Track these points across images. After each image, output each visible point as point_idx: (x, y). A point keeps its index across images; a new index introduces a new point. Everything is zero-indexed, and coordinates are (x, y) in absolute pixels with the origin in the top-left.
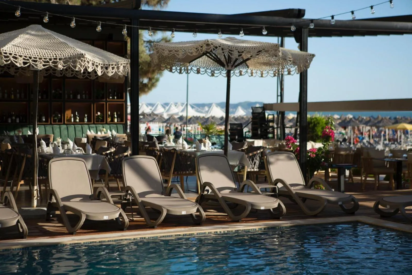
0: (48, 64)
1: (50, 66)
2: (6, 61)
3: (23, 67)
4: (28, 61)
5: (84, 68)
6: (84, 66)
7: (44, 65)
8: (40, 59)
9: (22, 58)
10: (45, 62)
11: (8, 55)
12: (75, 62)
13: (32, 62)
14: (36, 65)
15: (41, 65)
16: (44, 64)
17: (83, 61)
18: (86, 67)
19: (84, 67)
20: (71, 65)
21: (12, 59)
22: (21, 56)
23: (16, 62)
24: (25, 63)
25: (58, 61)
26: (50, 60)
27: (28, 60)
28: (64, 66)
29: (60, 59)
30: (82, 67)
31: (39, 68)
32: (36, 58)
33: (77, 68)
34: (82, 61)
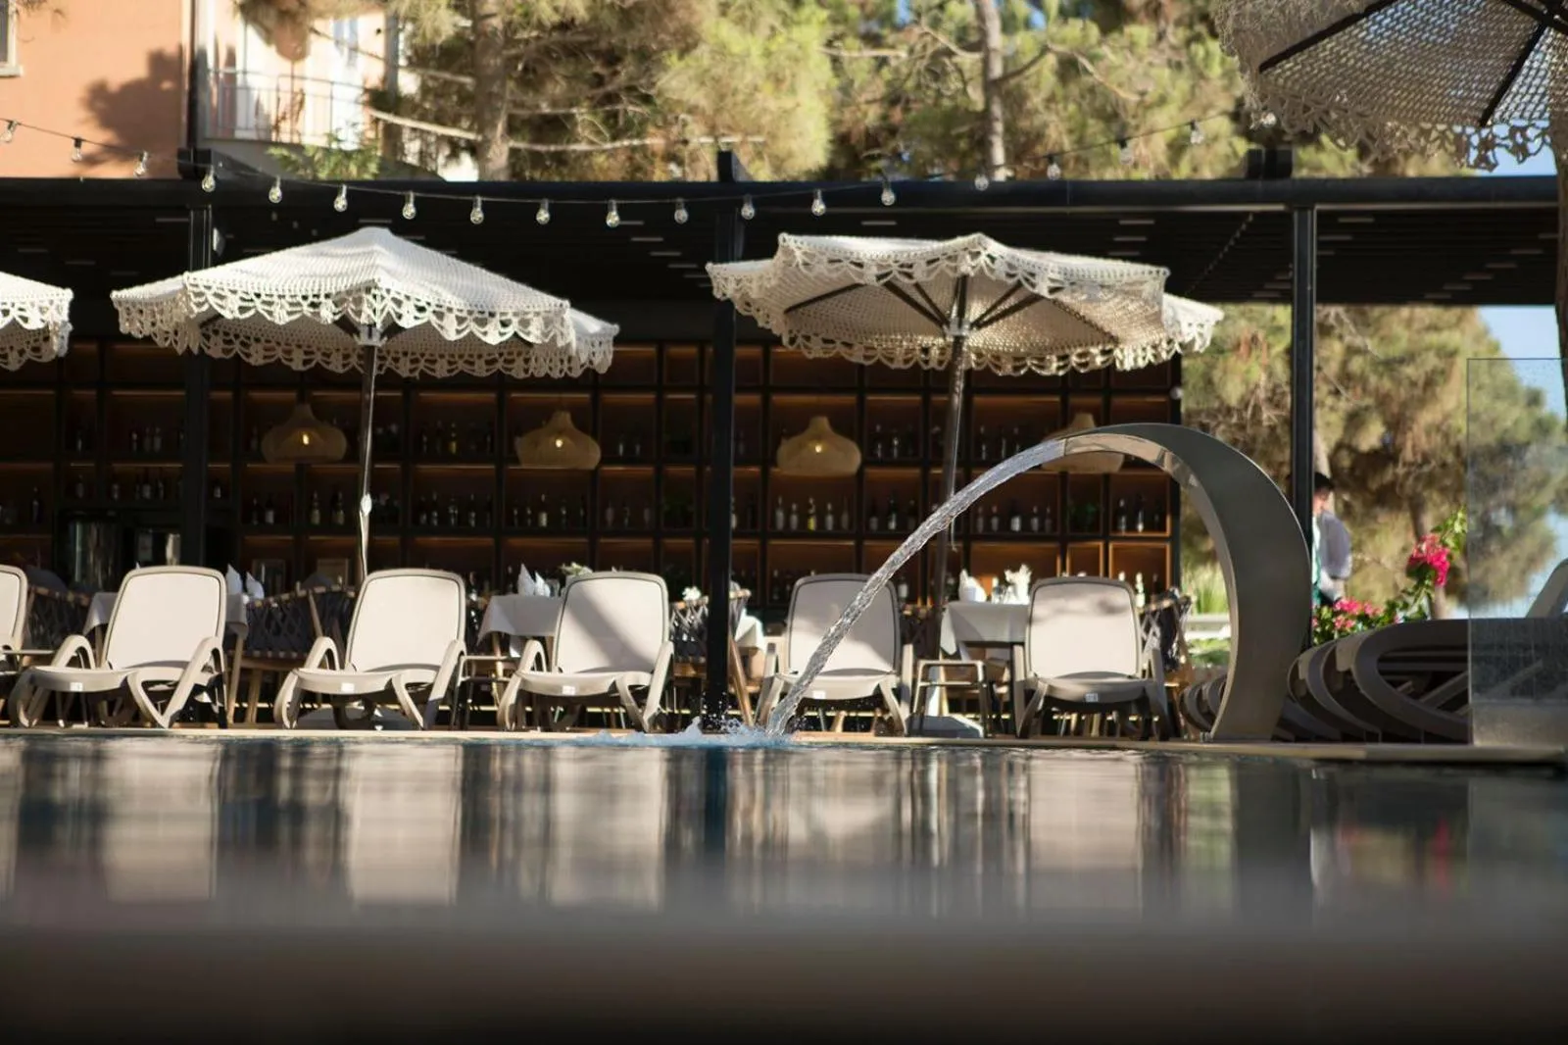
0: (298, 309)
1: (304, 316)
2: (199, 305)
3: (238, 320)
4: (251, 304)
5: (382, 318)
6: (382, 310)
7: (290, 313)
8: (280, 297)
9: (237, 297)
10: (291, 304)
11: (202, 289)
12: (358, 301)
13: (261, 308)
14: (270, 313)
15: (284, 313)
16: (290, 309)
17: (379, 298)
18: (389, 313)
19: (385, 314)
20: (350, 308)
21: (213, 300)
22: (234, 292)
23: (221, 307)
24: (242, 310)
25: (320, 303)
26: (305, 298)
27: (252, 300)
28: (335, 314)
29: (327, 296)
30: (378, 313)
31: (277, 321)
32: (271, 296)
33: (363, 316)
34: (375, 297)
